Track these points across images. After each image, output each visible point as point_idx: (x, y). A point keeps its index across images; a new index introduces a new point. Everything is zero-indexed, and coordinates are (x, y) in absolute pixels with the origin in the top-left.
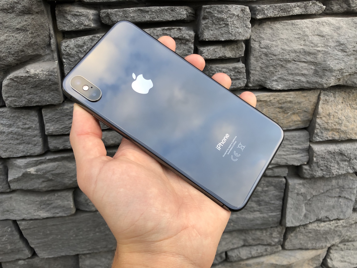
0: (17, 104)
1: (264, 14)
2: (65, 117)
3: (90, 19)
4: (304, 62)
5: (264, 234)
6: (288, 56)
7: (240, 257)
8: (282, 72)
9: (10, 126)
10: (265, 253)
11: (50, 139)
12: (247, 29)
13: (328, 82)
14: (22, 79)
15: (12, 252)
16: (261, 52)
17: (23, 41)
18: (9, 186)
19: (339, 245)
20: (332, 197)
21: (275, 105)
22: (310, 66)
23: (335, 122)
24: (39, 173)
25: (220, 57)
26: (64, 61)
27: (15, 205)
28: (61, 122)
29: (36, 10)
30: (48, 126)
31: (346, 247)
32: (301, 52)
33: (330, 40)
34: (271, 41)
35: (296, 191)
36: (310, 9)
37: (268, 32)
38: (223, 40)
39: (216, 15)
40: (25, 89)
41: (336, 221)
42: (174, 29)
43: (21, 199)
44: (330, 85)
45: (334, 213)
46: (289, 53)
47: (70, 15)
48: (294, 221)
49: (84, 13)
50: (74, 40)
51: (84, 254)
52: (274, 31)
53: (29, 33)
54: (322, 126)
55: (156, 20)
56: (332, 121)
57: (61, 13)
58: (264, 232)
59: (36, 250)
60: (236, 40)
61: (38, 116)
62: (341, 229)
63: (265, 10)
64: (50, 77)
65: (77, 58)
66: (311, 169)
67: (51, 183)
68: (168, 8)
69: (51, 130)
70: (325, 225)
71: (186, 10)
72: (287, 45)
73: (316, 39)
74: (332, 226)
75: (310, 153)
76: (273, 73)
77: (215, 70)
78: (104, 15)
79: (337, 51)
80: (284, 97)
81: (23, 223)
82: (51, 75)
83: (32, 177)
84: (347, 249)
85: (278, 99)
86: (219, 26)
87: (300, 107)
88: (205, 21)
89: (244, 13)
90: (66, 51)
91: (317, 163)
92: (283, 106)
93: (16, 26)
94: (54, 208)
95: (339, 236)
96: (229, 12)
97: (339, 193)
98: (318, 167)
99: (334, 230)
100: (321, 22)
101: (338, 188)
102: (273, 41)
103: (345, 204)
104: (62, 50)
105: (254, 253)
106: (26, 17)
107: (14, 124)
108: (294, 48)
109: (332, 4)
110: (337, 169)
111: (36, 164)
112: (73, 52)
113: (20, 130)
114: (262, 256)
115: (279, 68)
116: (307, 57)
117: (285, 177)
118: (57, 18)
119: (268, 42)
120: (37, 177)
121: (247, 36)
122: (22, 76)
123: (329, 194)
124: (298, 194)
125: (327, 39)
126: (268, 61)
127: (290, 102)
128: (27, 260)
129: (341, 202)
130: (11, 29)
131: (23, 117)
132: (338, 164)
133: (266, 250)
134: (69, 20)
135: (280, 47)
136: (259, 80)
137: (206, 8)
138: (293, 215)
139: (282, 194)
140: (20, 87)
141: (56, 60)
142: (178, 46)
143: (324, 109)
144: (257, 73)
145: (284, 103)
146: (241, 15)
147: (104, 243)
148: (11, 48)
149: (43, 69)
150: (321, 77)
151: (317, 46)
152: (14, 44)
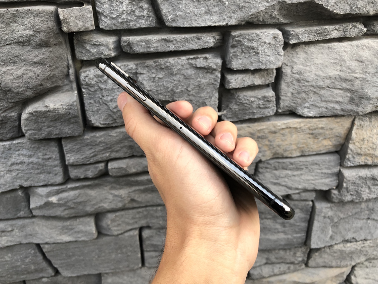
0: (37, 137)
1: (298, 39)
2: (86, 147)
3: (110, 49)
4: (339, 89)
5: (288, 254)
6: (322, 82)
7: (262, 275)
8: (315, 99)
9: (30, 156)
10: (287, 271)
11: (70, 169)
12: (279, 57)
13: (364, 110)
14: (41, 113)
15: (36, 271)
16: (293, 77)
17: (41, 75)
18: (31, 213)
19: (365, 263)
20: (360, 219)
21: (305, 131)
22: (346, 93)
23: (369, 147)
24: (61, 202)
25: (248, 85)
26: (84, 90)
27: (37, 229)
28: (81, 152)
29: (54, 42)
30: (68, 157)
31: (371, 264)
32: (337, 78)
33: (370, 66)
34: (304, 66)
35: (323, 215)
36: (349, 32)
37: (302, 56)
38: (252, 69)
39: (246, 44)
40: (44, 122)
41: (363, 242)
42: (199, 58)
43: (44, 224)
44: (367, 113)
45: (362, 234)
46: (323, 80)
47: (89, 45)
48: (319, 243)
49: (104, 43)
50: (93, 70)
51: (107, 273)
52: (308, 55)
53: (47, 66)
54: (355, 152)
55: (180, 49)
56: (366, 146)
57: (80, 43)
58: (288, 251)
59: (59, 269)
60: (266, 68)
61: (58, 146)
62: (367, 249)
63: (299, 35)
64: (70, 111)
65: (96, 87)
66: (340, 194)
67: (73, 211)
68: (193, 37)
69: (71, 161)
70: (351, 245)
71: (213, 38)
72: (322, 71)
73: (354, 65)
74: (358, 247)
75: (340, 177)
76: (305, 99)
77: (243, 99)
78: (125, 44)
79: (376, 78)
80: (315, 123)
81: (47, 246)
82: (71, 109)
83: (54, 205)
84: (372, 266)
85: (309, 125)
86: (249, 55)
87: (332, 133)
88: (234, 49)
89: (276, 40)
90: (85, 81)
91: (347, 188)
92: (314, 132)
93: (33, 59)
94: (76, 232)
95: (365, 255)
96: (260, 40)
97: (369, 215)
98: (348, 192)
99: (360, 250)
100: (360, 46)
101: (367, 210)
102: (307, 66)
103: (374, 226)
104: (81, 80)
105: (276, 271)
106: (44, 50)
107: (34, 154)
108: (330, 74)
109: (374, 25)
110: (368, 193)
111: (57, 193)
112: (93, 82)
113: (40, 160)
114: (284, 273)
115: (311, 95)
116: (343, 83)
117: (312, 201)
118: (75, 48)
119: (302, 67)
120: (59, 205)
121: (279, 64)
122: (42, 111)
123: (357, 216)
124: (325, 217)
125: (366, 65)
126: (300, 87)
127: (322, 128)
128: (51, 278)
129: (369, 223)
130: (28, 62)
131: (42, 148)
132: (369, 188)
133: (289, 268)
134: (88, 50)
135: (313, 72)
136: (289, 106)
137: (235, 36)
138: (319, 237)
139: (308, 217)
140: (40, 120)
141: (75, 90)
142: (204, 75)
143: (358, 135)
144: (288, 98)
145: (315, 129)
146: (273, 42)
147: (126, 263)
148: (29, 83)
149: (63, 104)
150: (357, 105)
151: (354, 72)
152: (32, 79)
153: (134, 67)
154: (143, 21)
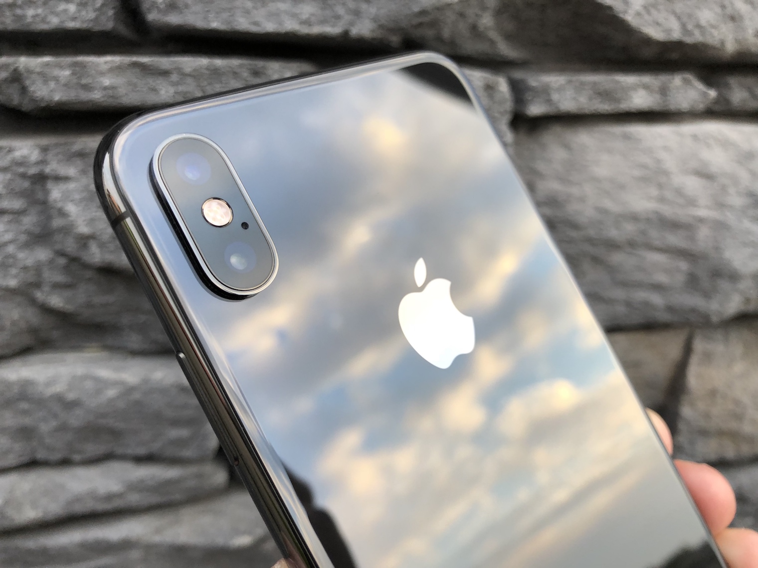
32: (652, 220)
33: (731, 190)
34: (563, 183)
37: (558, 156)
52: (573, 154)
63: (551, 91)
72: (611, 198)
89: (491, 97)
100: (701, 137)
125: (720, 187)
135: (591, 202)
153: (35, 156)
154: (72, 8)
